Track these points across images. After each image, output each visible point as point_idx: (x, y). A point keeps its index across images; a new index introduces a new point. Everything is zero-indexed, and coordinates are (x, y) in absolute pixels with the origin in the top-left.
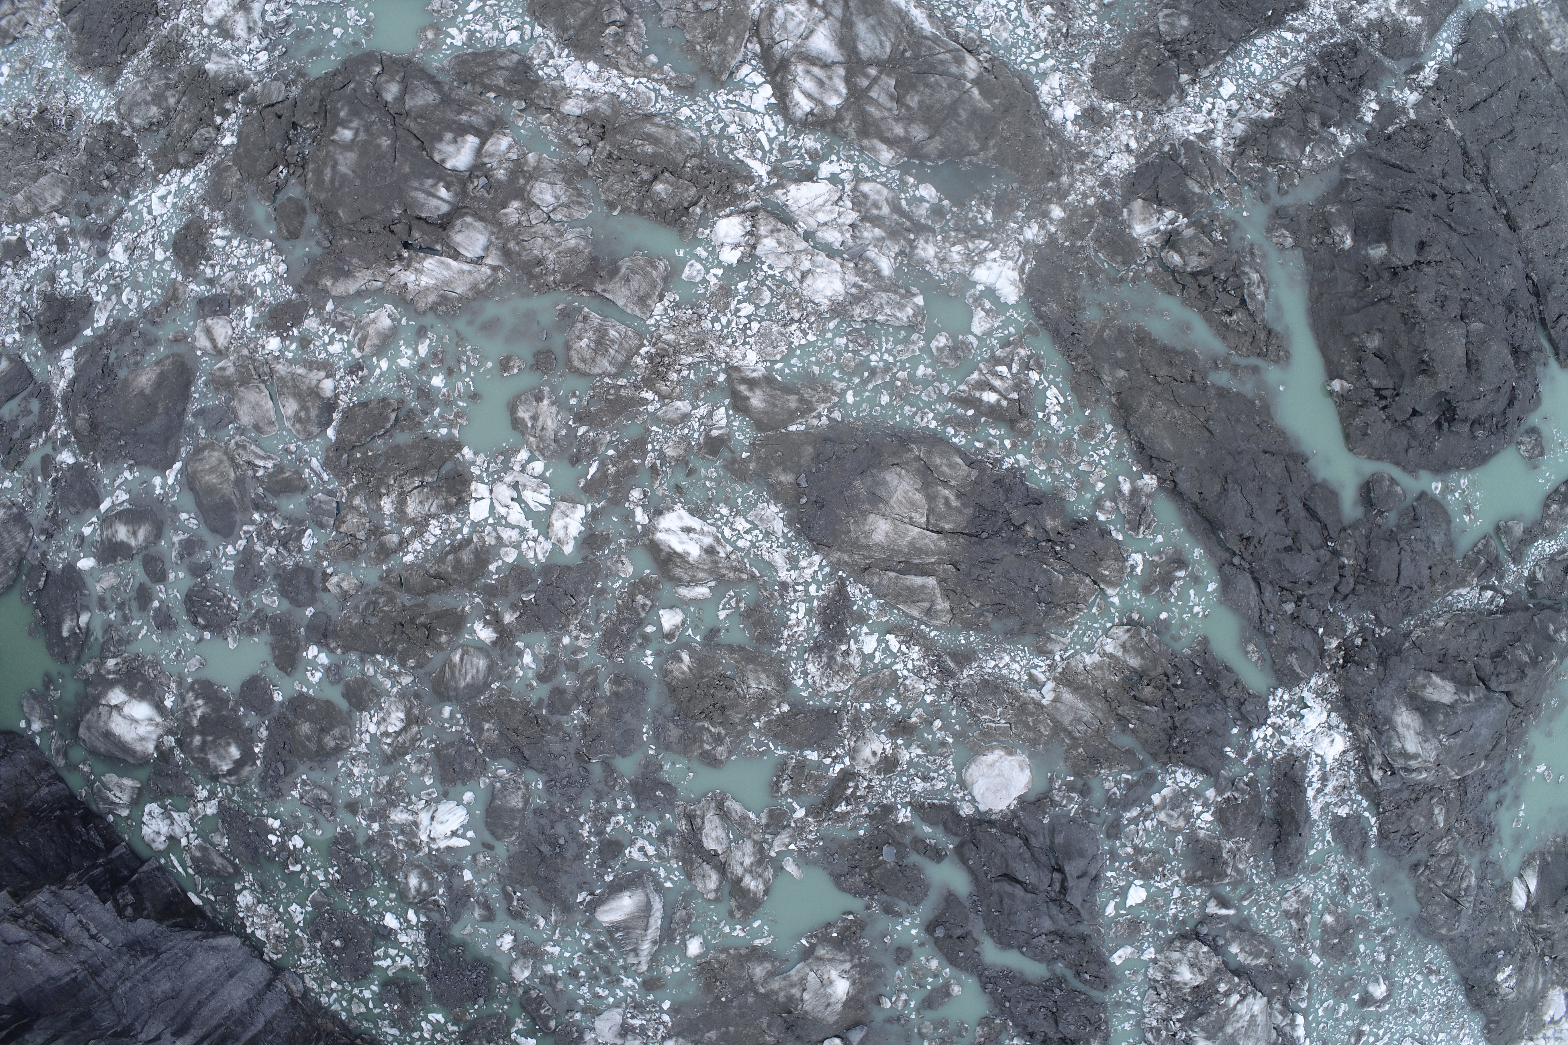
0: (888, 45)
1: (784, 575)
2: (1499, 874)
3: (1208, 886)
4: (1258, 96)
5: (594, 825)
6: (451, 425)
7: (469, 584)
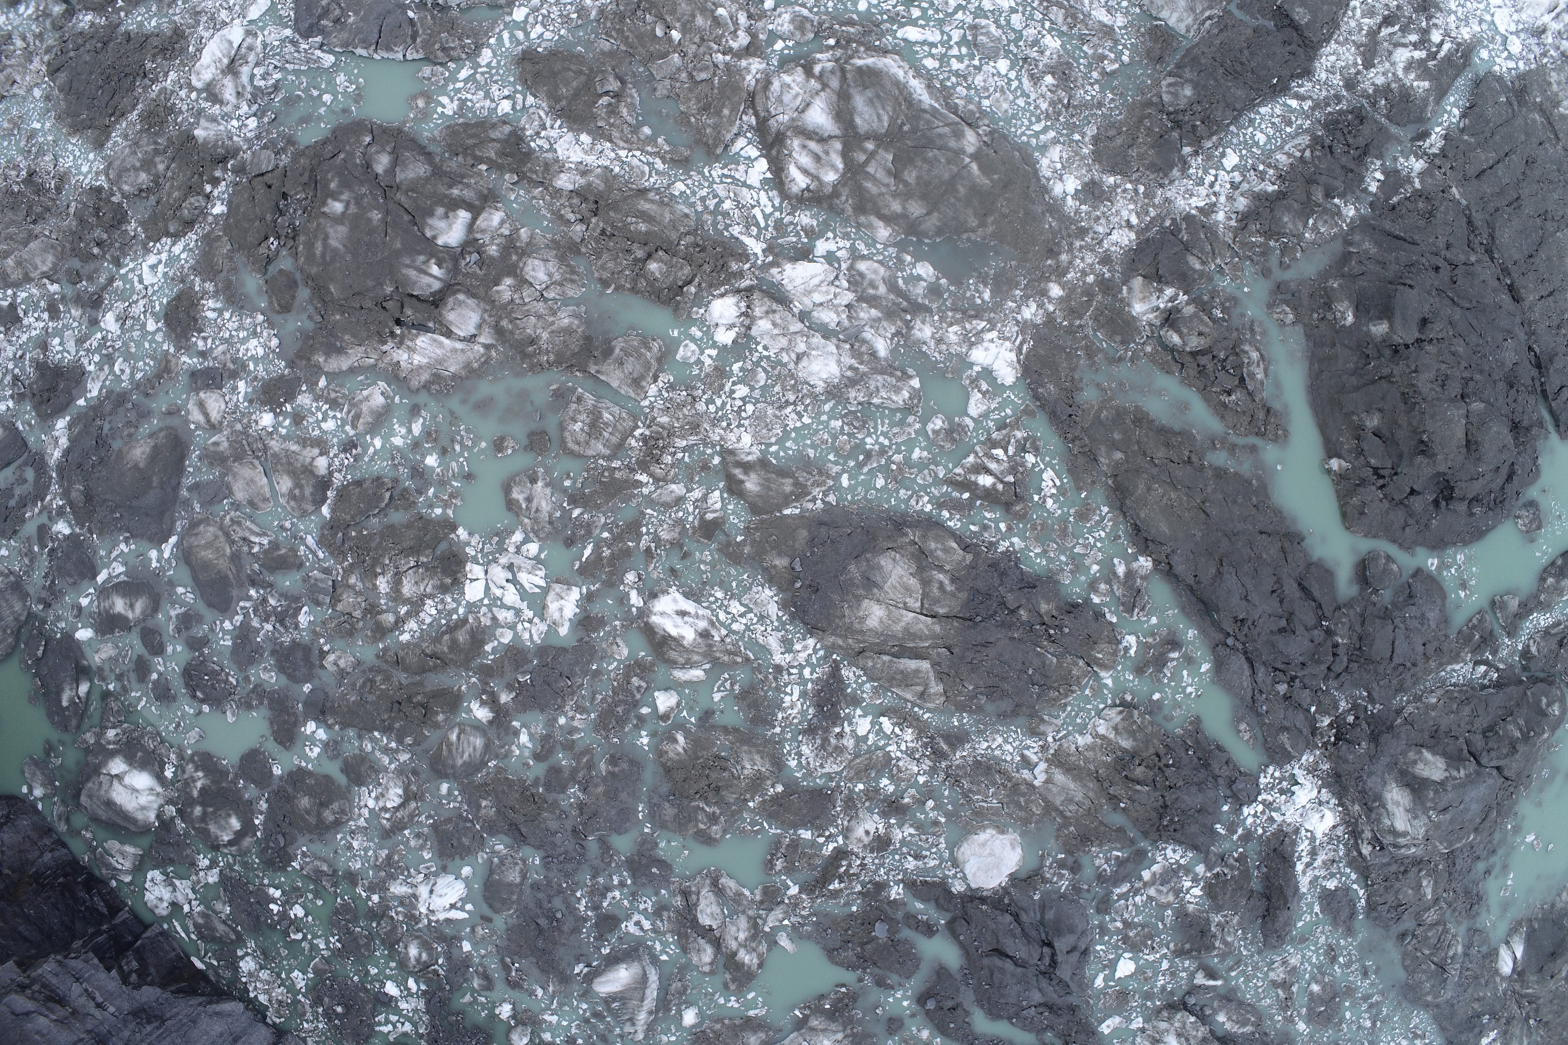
0: (885, 118)
2: (1486, 941)
3: (1196, 958)
4: (1261, 168)
5: (591, 900)
7: (466, 664)
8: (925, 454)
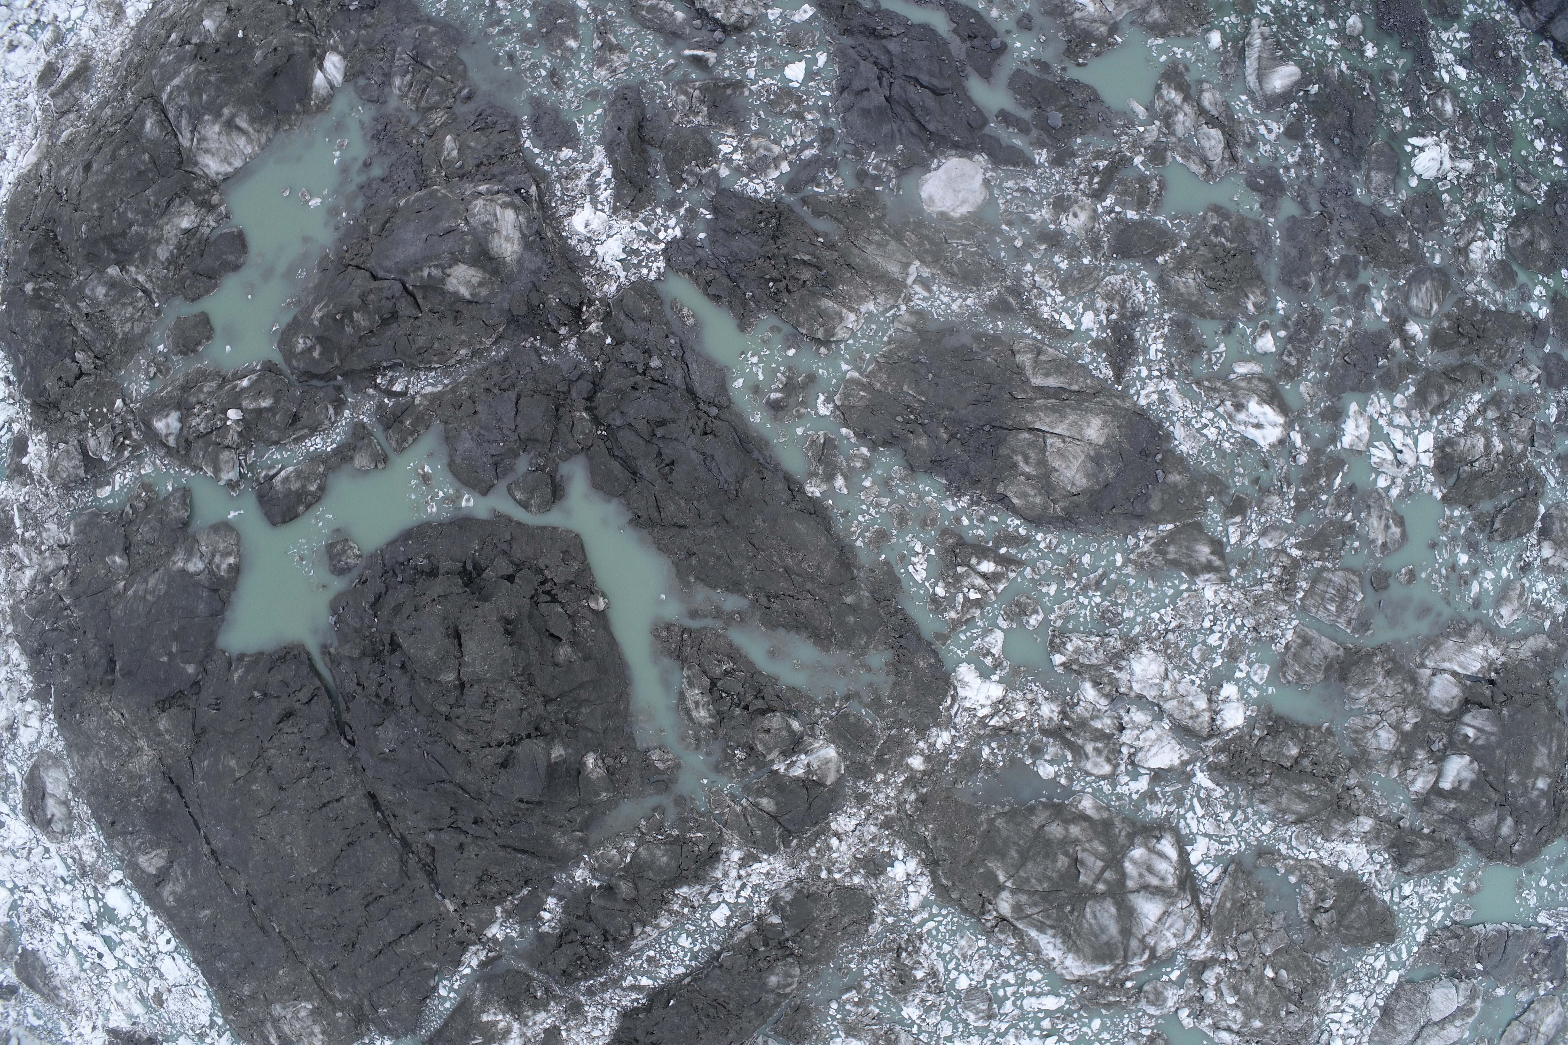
0: (1089, 915)
1: (1170, 386)
2: (362, 91)
3: (716, 80)
4: (686, 910)
5: (1311, 154)
6: (1451, 519)
7: (1429, 374)
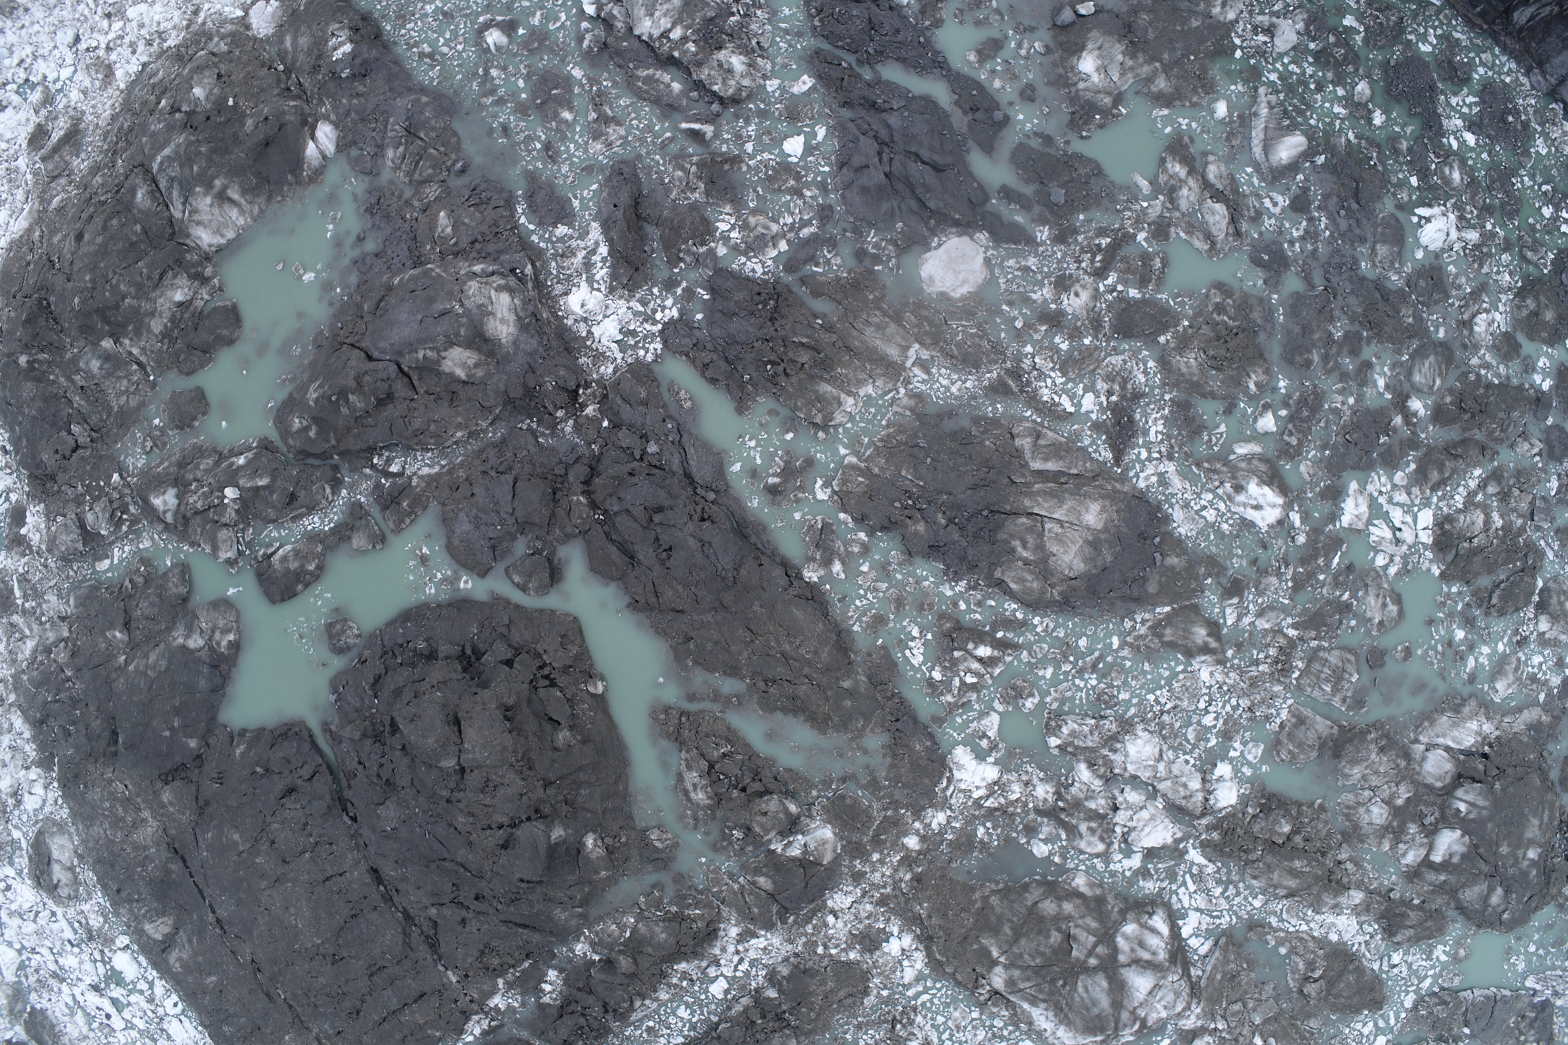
0: (1080, 989)
1: (1170, 467)
2: (355, 162)
3: (713, 154)
4: (685, 983)
5: (1316, 227)
6: (1448, 595)
7: (1430, 450)
8: (1041, 673)
